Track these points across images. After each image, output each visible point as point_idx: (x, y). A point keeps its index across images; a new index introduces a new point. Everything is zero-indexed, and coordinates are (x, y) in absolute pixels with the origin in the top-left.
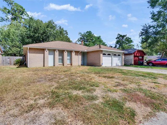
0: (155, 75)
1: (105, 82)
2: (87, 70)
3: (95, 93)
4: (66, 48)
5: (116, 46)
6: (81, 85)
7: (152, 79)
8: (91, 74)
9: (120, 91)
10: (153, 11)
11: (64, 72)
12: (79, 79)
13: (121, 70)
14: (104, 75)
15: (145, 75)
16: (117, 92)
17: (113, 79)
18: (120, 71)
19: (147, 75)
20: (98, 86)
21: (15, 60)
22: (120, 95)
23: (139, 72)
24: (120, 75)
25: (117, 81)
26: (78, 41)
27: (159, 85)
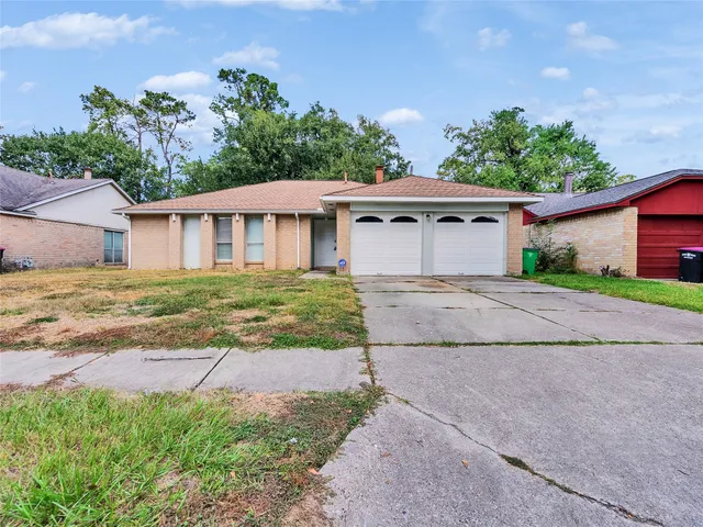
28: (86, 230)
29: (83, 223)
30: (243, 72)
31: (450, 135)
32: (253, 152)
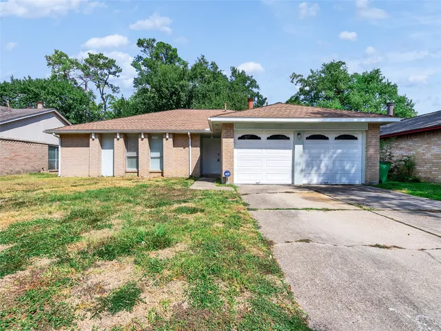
28: (33, 146)
29: (32, 141)
30: (154, 40)
31: (295, 81)
32: (159, 91)
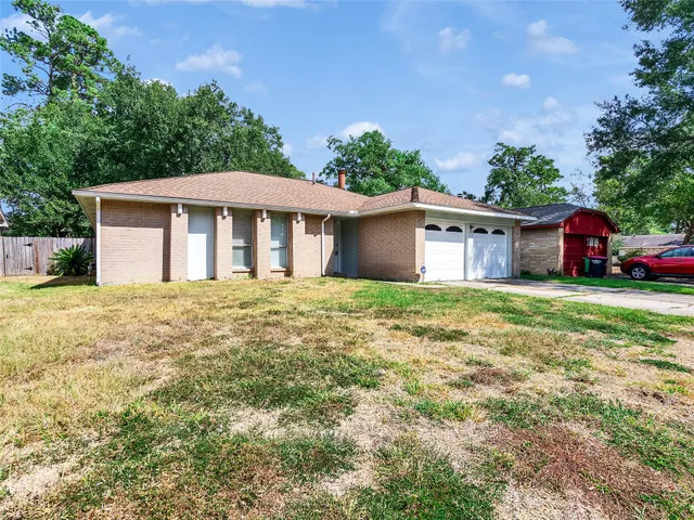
0: (659, 325)
1: (416, 362)
2: (347, 299)
3: (345, 428)
4: (268, 203)
5: (488, 193)
6: (290, 379)
7: (649, 342)
8: (358, 318)
9: (482, 414)
10: (647, 43)
11: (243, 306)
12: (296, 341)
13: (504, 298)
14: (420, 323)
15: (614, 324)
16: (462, 420)
17: (458, 345)
18: (499, 304)
19: (622, 325)
20: (374, 386)
21: (56, 251)
22: (477, 441)
23: (583, 309)
24: (496, 321)
25: (476, 352)
26: (328, 174)
27: (684, 376)
31: (333, 146)
